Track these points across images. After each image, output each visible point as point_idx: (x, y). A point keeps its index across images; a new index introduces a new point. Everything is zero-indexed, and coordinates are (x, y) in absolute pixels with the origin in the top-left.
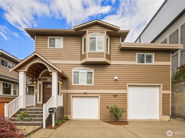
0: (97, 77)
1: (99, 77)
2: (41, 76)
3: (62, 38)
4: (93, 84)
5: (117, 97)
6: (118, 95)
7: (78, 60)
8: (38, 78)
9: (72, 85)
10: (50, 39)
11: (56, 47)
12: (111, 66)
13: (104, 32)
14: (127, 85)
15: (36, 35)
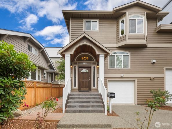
0: (133, 61)
1: (136, 61)
2: (76, 60)
3: (98, 20)
4: (129, 68)
5: (155, 80)
6: (155, 78)
7: (113, 44)
8: (73, 62)
9: (108, 69)
10: (85, 21)
11: (91, 30)
12: (147, 49)
13: (144, 13)
14: (165, 69)
15: (71, 18)
